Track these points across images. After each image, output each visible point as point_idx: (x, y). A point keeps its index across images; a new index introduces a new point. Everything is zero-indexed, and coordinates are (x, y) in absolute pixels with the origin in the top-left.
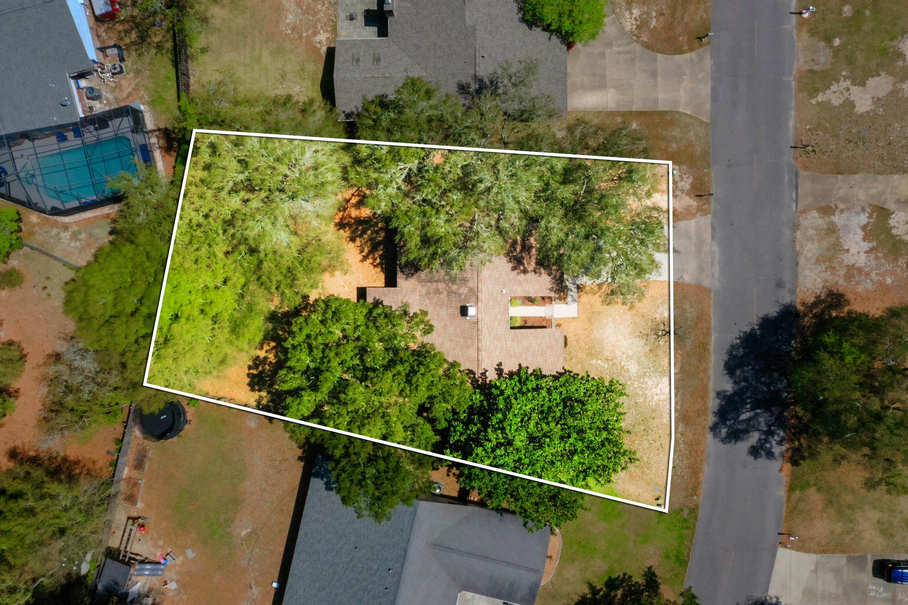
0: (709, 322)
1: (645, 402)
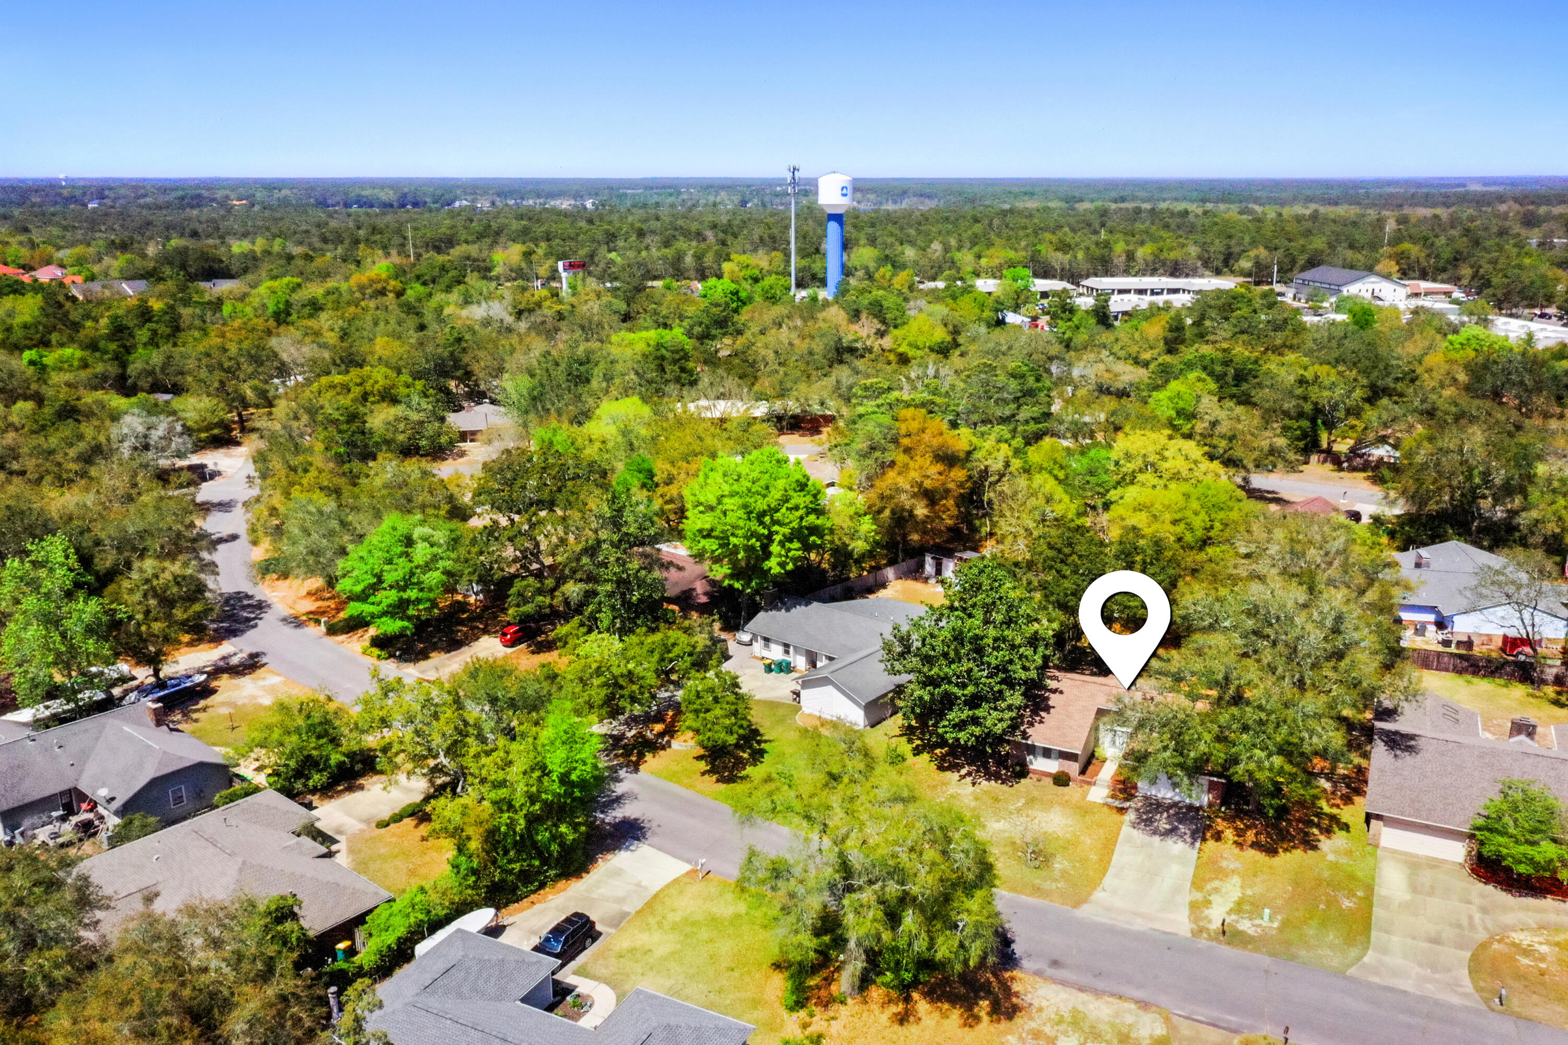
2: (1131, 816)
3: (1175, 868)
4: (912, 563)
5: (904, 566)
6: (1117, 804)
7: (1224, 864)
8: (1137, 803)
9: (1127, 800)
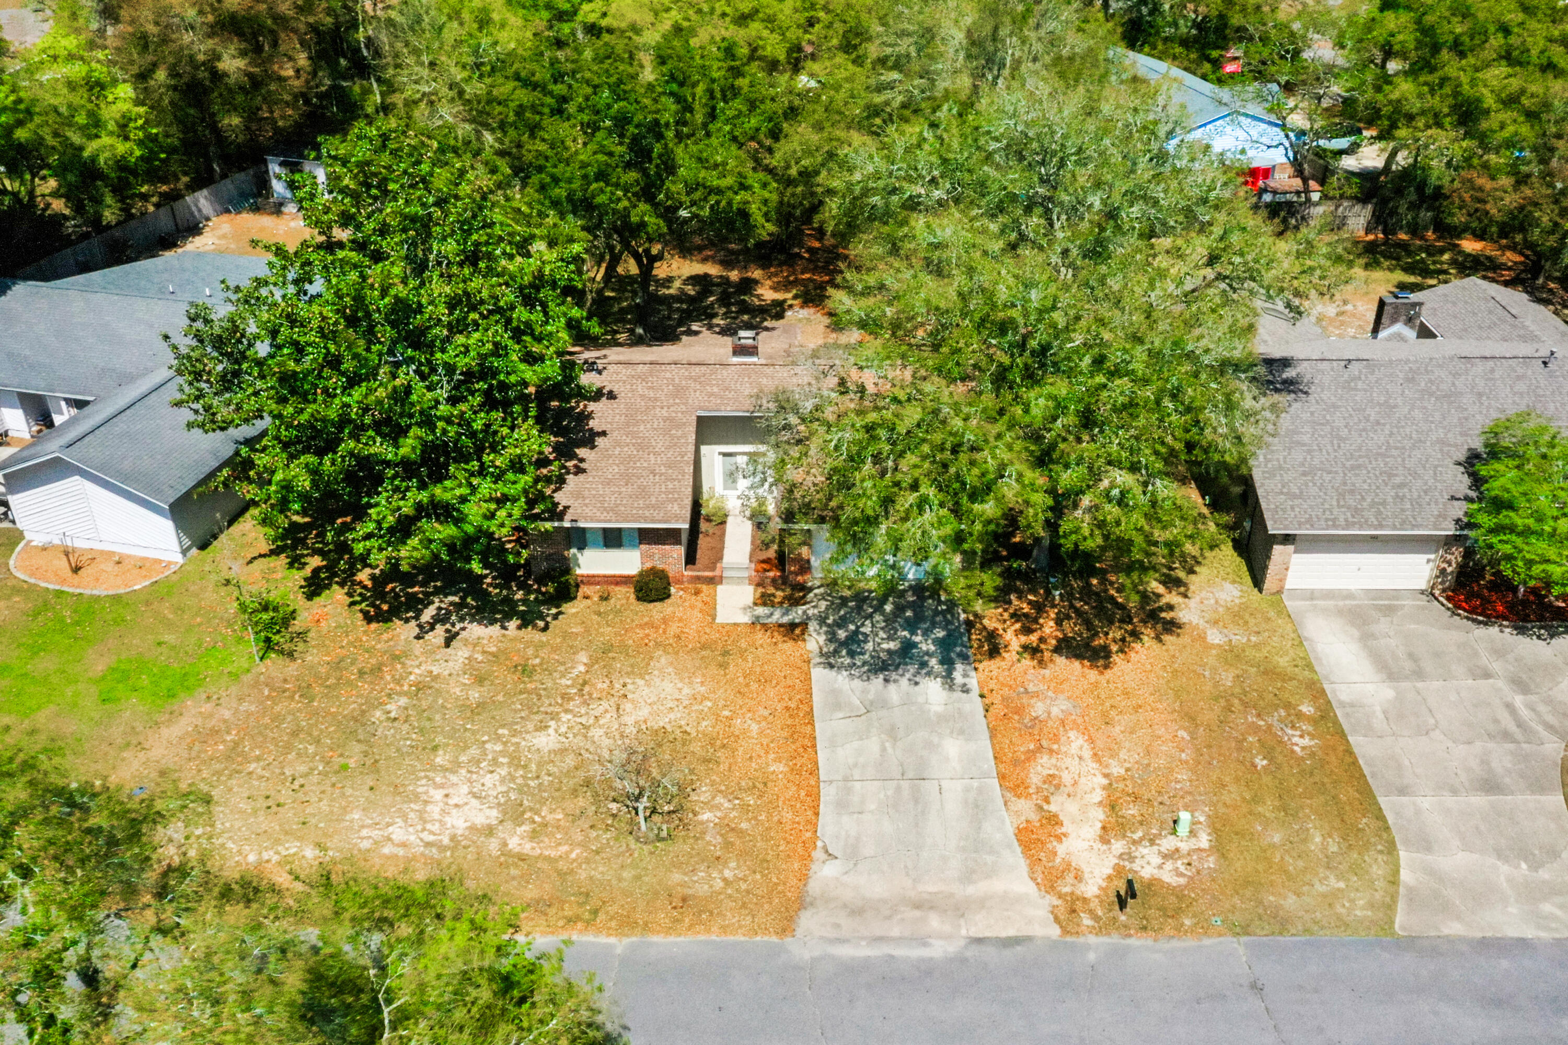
0: (668, 931)
1: (434, 768)
2: (815, 640)
3: (952, 747)
4: (242, 178)
5: (228, 186)
6: (777, 616)
7: (1038, 709)
8: (815, 607)
9: (795, 602)
